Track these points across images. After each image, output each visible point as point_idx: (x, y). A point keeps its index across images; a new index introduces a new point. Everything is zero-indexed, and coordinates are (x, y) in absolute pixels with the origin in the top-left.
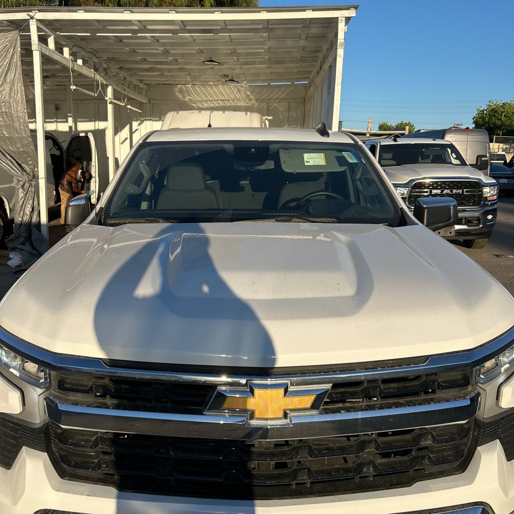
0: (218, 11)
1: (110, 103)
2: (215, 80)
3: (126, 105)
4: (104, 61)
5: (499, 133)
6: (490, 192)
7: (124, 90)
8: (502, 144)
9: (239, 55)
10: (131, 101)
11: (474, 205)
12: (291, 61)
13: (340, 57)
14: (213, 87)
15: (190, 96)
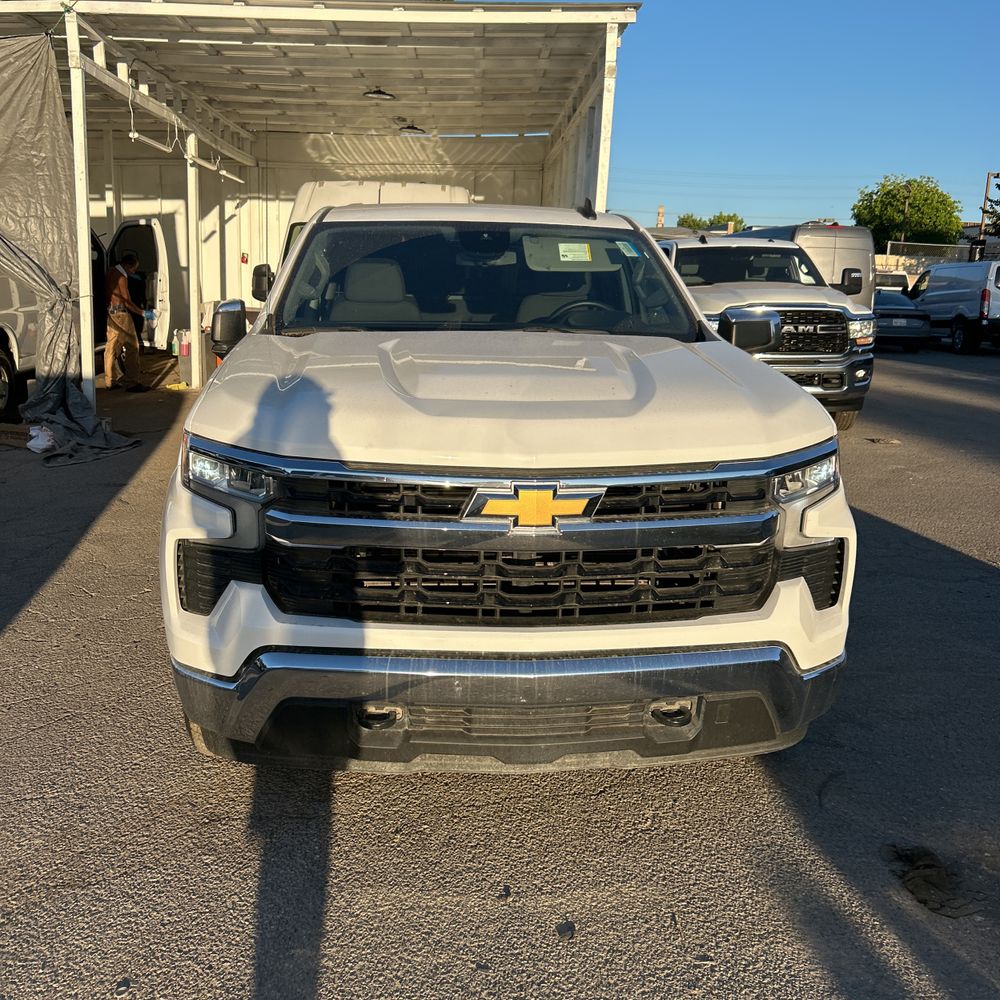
0: (398, 7)
1: (192, 165)
2: (381, 127)
3: (219, 170)
4: (183, 88)
5: (898, 237)
6: (861, 331)
7: (216, 141)
8: (904, 257)
9: (428, 82)
10: (227, 162)
11: (833, 352)
12: (521, 95)
13: (609, 91)
14: (376, 139)
15: (333, 155)
